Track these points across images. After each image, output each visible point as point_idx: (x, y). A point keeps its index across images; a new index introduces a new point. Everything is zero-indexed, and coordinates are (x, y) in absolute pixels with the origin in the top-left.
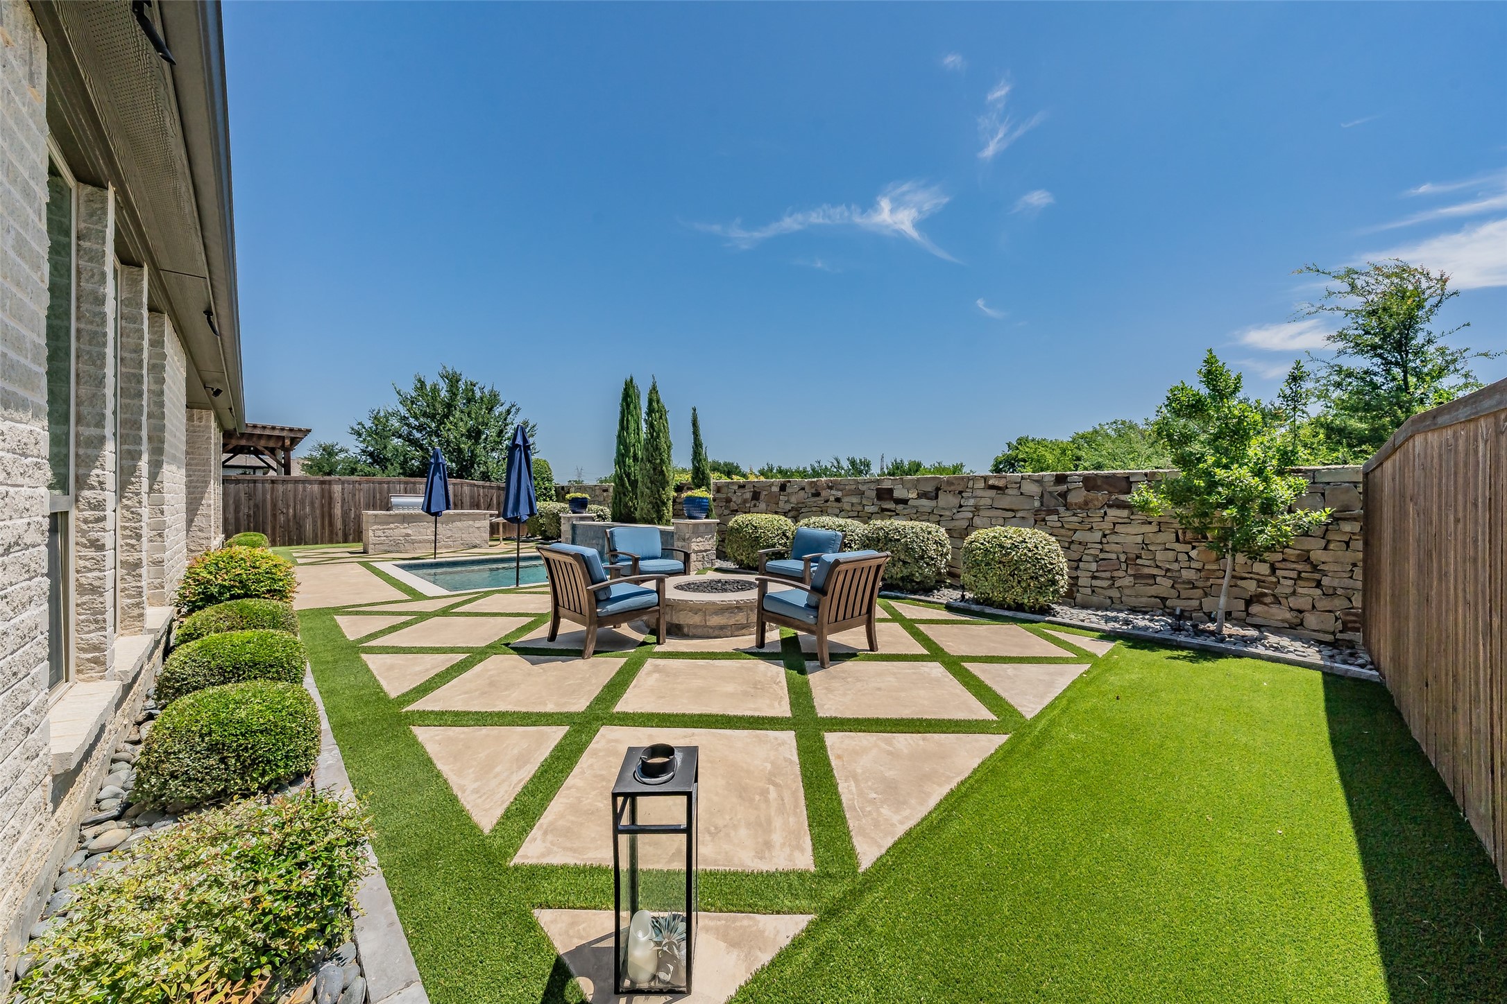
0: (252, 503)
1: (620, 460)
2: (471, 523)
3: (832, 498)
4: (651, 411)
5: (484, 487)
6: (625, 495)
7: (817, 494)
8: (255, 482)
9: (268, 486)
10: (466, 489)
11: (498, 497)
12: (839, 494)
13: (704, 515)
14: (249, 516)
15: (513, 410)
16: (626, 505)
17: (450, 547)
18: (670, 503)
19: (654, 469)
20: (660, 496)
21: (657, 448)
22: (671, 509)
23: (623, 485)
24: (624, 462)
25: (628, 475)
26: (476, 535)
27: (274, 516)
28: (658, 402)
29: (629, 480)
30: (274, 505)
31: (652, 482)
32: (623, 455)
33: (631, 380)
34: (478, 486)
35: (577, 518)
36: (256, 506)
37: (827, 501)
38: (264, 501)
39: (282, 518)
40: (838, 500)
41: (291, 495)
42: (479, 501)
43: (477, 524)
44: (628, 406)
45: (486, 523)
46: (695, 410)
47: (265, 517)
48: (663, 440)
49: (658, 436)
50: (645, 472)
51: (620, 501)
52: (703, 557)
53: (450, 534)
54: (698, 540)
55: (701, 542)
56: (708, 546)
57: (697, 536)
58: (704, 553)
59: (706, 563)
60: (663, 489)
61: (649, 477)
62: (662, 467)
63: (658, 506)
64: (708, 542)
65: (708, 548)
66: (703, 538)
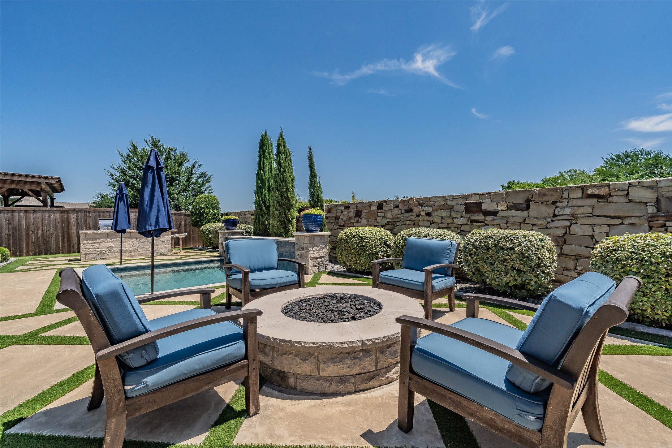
0: (11, 226)
1: (259, 192)
3: (423, 213)
4: (279, 153)
5: (175, 214)
6: (262, 216)
7: (410, 210)
8: (13, 212)
9: (23, 215)
11: (185, 221)
12: (430, 209)
13: (318, 229)
14: (9, 235)
15: (197, 166)
16: (263, 224)
18: (295, 221)
19: (282, 196)
20: (286, 216)
21: (284, 180)
22: (295, 225)
23: (261, 209)
24: (262, 192)
25: (264, 202)
26: (162, 246)
27: (28, 235)
28: (284, 146)
29: (265, 205)
30: (28, 227)
31: (280, 206)
32: (260, 188)
33: (266, 134)
35: (229, 233)
36: (14, 228)
37: (418, 216)
38: (20, 225)
39: (33, 236)
40: (428, 214)
44: (264, 152)
45: (169, 238)
46: (310, 149)
47: (21, 236)
48: (288, 174)
49: (285, 171)
50: (275, 198)
51: (259, 221)
52: (319, 263)
53: (142, 245)
54: (314, 249)
55: (316, 250)
56: (322, 253)
57: (313, 246)
58: (319, 260)
59: (320, 267)
60: (289, 211)
61: (279, 202)
62: (287, 195)
63: (285, 224)
64: (322, 250)
65: (322, 255)
66: (318, 247)
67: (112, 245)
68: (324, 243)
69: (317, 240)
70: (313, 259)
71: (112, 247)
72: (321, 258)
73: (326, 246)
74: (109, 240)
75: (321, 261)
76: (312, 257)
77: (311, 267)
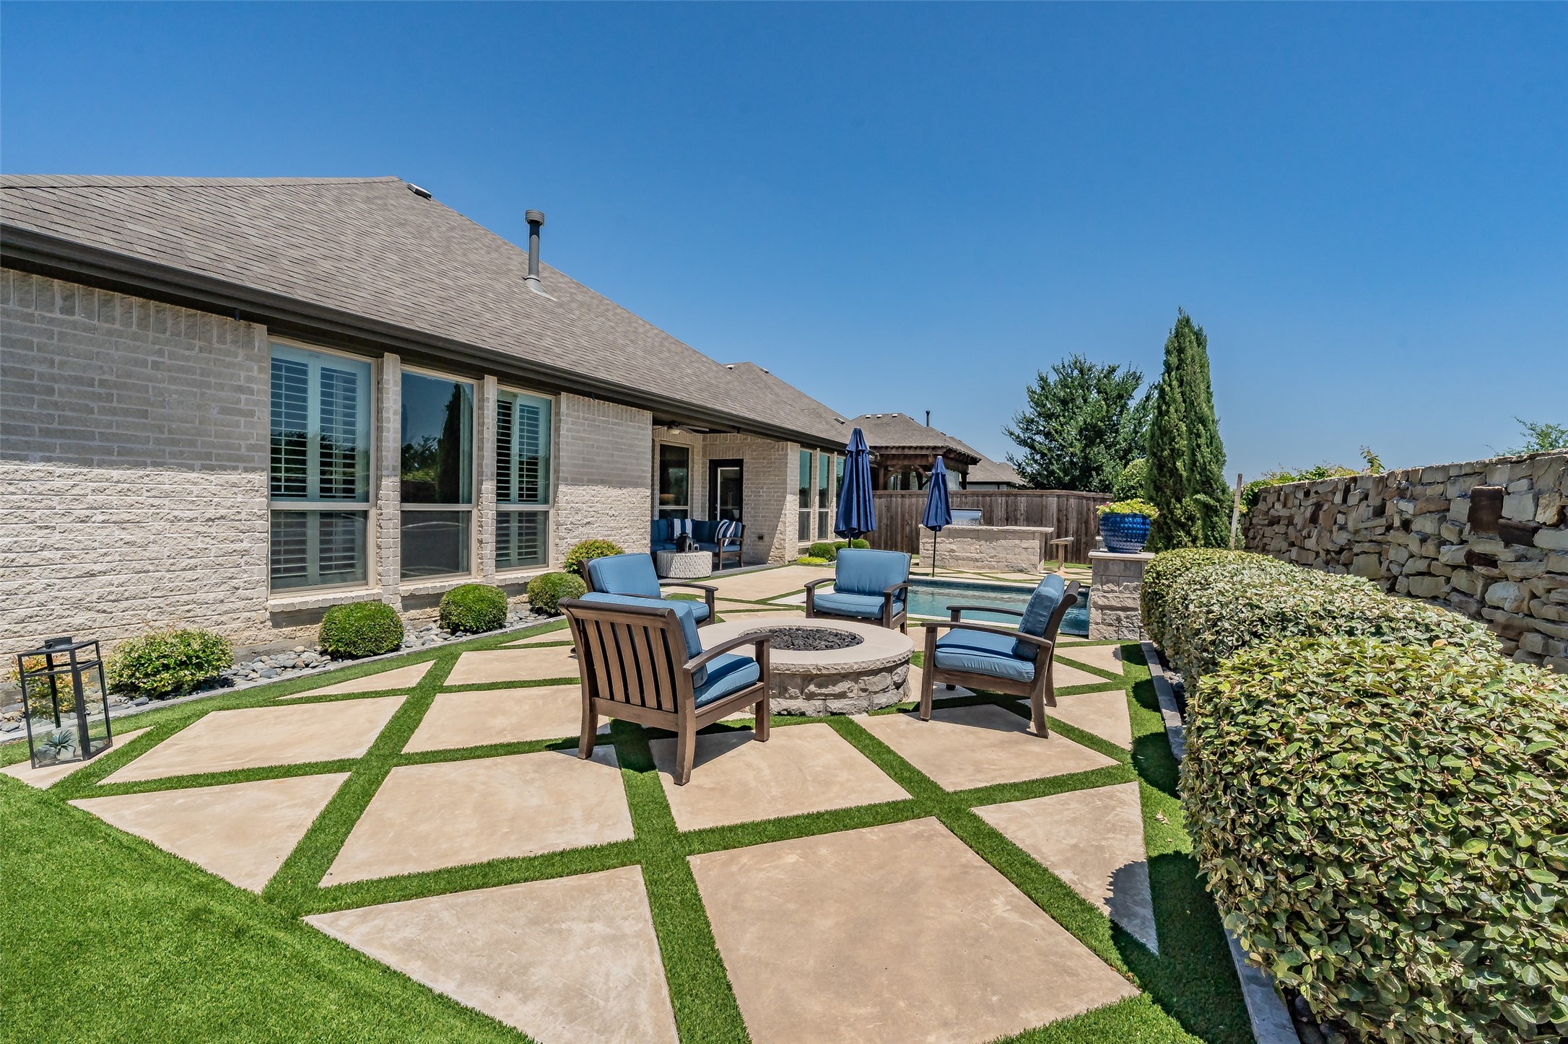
0: (889, 514)
2: (1017, 542)
3: (1397, 521)
5: (1094, 500)
7: (1381, 511)
8: (891, 496)
9: (898, 499)
10: (1072, 501)
12: (1411, 509)
14: (887, 525)
17: (994, 568)
26: (1023, 557)
27: (903, 526)
30: (903, 516)
34: (1088, 499)
36: (892, 518)
38: (897, 513)
39: (908, 528)
40: (1406, 525)
41: (914, 508)
42: (1088, 517)
43: (1025, 544)
45: (1036, 544)
47: (897, 527)
52: (1119, 619)
53: (993, 552)
54: (1105, 588)
55: (1113, 591)
56: (1130, 600)
57: (1104, 580)
58: (1122, 614)
59: (1124, 629)
64: (1131, 593)
65: (1130, 603)
66: (1119, 585)
67: (954, 547)
68: (1138, 577)
69: (1114, 569)
70: (1102, 608)
71: (953, 551)
72: (1125, 609)
74: (949, 538)
75: (1127, 617)
76: (1100, 603)
77: (1097, 624)
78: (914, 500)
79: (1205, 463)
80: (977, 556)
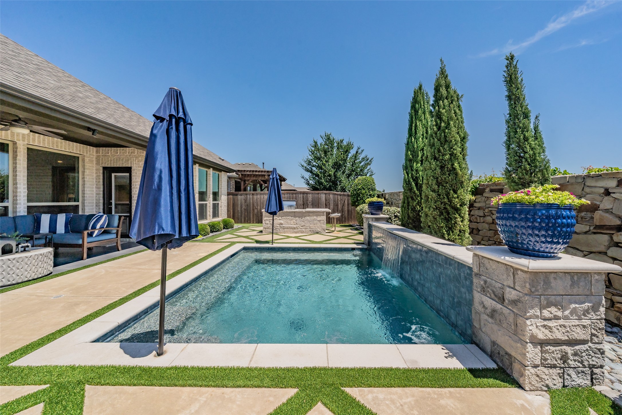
0: (246, 204)
1: (408, 167)
2: (315, 217)
5: (340, 195)
6: (412, 199)
8: (248, 195)
9: (251, 196)
11: (348, 200)
14: (245, 209)
15: (360, 151)
16: (414, 209)
18: (466, 208)
19: (442, 168)
20: (450, 201)
21: (446, 141)
22: (467, 216)
23: (411, 189)
24: (412, 167)
25: (416, 180)
27: (253, 209)
29: (416, 184)
30: (253, 205)
31: (439, 184)
32: (410, 160)
33: (420, 88)
34: (338, 195)
35: (372, 218)
36: (247, 205)
38: (250, 203)
39: (256, 211)
41: (259, 200)
43: (319, 218)
44: (416, 112)
45: (324, 218)
46: (510, 58)
47: (250, 210)
48: (454, 129)
49: (448, 126)
50: (429, 172)
51: (408, 205)
52: (564, 358)
53: (303, 224)
54: (546, 313)
55: (556, 318)
56: (579, 330)
57: (545, 303)
58: (569, 350)
59: (571, 372)
60: (455, 192)
61: (437, 178)
62: (453, 165)
63: (448, 214)
64: (580, 319)
65: (579, 334)
66: (563, 308)
67: (282, 222)
68: (588, 296)
70: (542, 343)
71: (281, 224)
72: (573, 342)
73: (595, 309)
74: (280, 218)
75: (575, 354)
76: (541, 336)
77: (536, 366)
78: (259, 196)
79: (534, 154)
80: (295, 226)
